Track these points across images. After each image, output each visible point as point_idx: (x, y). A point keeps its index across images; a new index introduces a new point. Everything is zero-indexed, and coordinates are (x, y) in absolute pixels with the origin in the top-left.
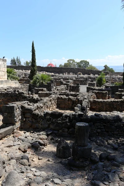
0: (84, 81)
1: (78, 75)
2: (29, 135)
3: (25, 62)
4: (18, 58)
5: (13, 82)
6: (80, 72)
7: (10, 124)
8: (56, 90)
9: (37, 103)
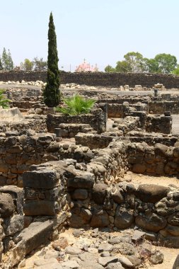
0: (173, 106)
1: (156, 91)
2: (89, 243)
3: (24, 62)
4: (7, 52)
5: (7, 110)
6: (158, 84)
7: (42, 215)
8: (116, 128)
9: (90, 162)
